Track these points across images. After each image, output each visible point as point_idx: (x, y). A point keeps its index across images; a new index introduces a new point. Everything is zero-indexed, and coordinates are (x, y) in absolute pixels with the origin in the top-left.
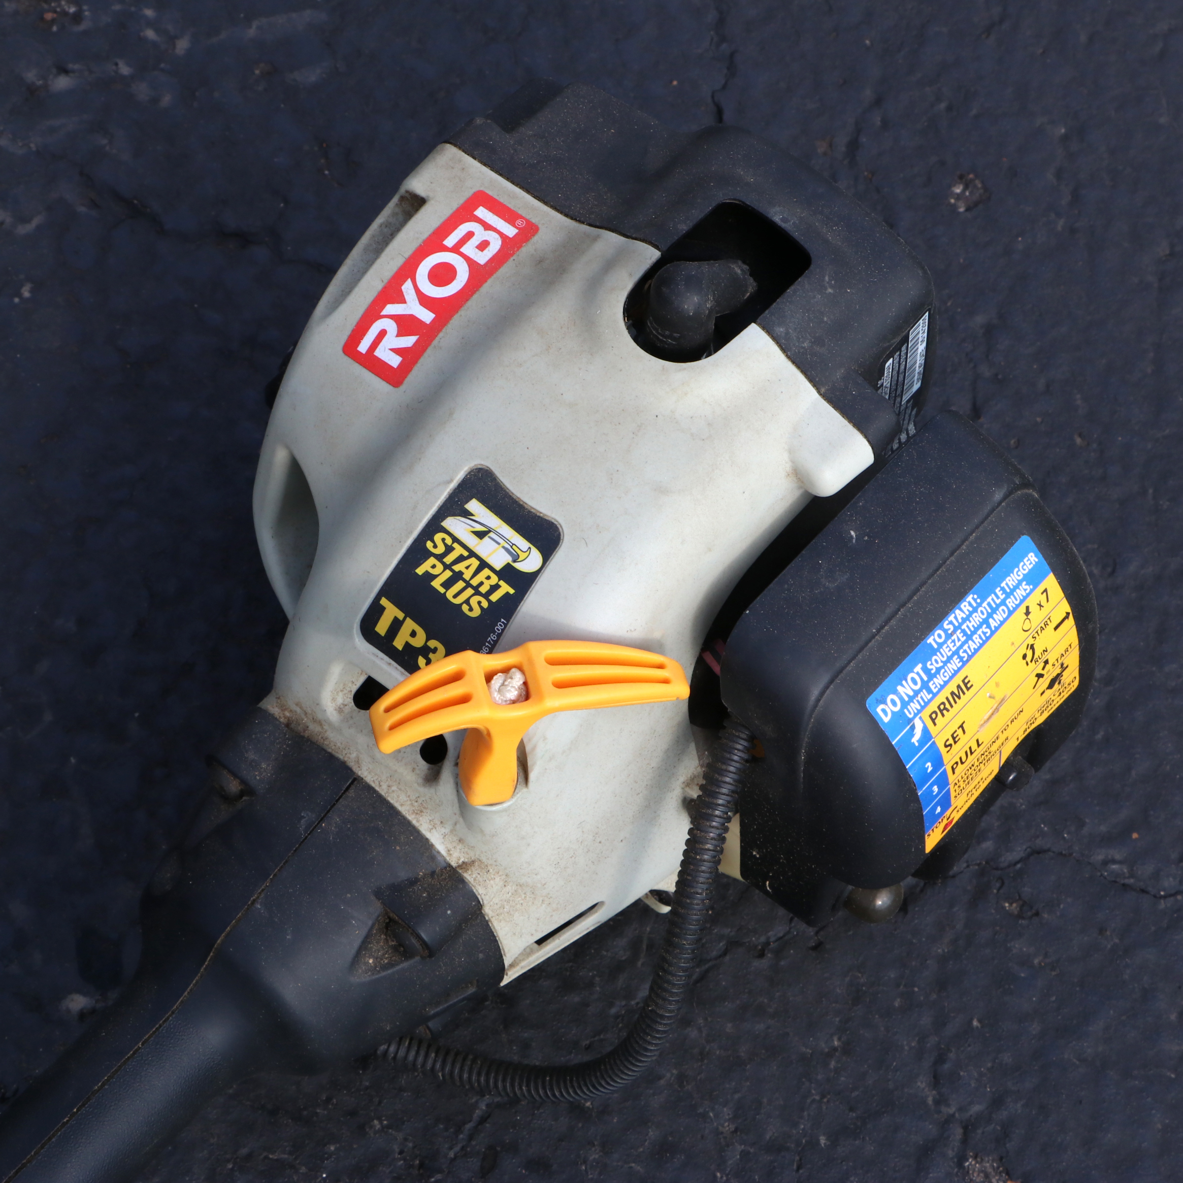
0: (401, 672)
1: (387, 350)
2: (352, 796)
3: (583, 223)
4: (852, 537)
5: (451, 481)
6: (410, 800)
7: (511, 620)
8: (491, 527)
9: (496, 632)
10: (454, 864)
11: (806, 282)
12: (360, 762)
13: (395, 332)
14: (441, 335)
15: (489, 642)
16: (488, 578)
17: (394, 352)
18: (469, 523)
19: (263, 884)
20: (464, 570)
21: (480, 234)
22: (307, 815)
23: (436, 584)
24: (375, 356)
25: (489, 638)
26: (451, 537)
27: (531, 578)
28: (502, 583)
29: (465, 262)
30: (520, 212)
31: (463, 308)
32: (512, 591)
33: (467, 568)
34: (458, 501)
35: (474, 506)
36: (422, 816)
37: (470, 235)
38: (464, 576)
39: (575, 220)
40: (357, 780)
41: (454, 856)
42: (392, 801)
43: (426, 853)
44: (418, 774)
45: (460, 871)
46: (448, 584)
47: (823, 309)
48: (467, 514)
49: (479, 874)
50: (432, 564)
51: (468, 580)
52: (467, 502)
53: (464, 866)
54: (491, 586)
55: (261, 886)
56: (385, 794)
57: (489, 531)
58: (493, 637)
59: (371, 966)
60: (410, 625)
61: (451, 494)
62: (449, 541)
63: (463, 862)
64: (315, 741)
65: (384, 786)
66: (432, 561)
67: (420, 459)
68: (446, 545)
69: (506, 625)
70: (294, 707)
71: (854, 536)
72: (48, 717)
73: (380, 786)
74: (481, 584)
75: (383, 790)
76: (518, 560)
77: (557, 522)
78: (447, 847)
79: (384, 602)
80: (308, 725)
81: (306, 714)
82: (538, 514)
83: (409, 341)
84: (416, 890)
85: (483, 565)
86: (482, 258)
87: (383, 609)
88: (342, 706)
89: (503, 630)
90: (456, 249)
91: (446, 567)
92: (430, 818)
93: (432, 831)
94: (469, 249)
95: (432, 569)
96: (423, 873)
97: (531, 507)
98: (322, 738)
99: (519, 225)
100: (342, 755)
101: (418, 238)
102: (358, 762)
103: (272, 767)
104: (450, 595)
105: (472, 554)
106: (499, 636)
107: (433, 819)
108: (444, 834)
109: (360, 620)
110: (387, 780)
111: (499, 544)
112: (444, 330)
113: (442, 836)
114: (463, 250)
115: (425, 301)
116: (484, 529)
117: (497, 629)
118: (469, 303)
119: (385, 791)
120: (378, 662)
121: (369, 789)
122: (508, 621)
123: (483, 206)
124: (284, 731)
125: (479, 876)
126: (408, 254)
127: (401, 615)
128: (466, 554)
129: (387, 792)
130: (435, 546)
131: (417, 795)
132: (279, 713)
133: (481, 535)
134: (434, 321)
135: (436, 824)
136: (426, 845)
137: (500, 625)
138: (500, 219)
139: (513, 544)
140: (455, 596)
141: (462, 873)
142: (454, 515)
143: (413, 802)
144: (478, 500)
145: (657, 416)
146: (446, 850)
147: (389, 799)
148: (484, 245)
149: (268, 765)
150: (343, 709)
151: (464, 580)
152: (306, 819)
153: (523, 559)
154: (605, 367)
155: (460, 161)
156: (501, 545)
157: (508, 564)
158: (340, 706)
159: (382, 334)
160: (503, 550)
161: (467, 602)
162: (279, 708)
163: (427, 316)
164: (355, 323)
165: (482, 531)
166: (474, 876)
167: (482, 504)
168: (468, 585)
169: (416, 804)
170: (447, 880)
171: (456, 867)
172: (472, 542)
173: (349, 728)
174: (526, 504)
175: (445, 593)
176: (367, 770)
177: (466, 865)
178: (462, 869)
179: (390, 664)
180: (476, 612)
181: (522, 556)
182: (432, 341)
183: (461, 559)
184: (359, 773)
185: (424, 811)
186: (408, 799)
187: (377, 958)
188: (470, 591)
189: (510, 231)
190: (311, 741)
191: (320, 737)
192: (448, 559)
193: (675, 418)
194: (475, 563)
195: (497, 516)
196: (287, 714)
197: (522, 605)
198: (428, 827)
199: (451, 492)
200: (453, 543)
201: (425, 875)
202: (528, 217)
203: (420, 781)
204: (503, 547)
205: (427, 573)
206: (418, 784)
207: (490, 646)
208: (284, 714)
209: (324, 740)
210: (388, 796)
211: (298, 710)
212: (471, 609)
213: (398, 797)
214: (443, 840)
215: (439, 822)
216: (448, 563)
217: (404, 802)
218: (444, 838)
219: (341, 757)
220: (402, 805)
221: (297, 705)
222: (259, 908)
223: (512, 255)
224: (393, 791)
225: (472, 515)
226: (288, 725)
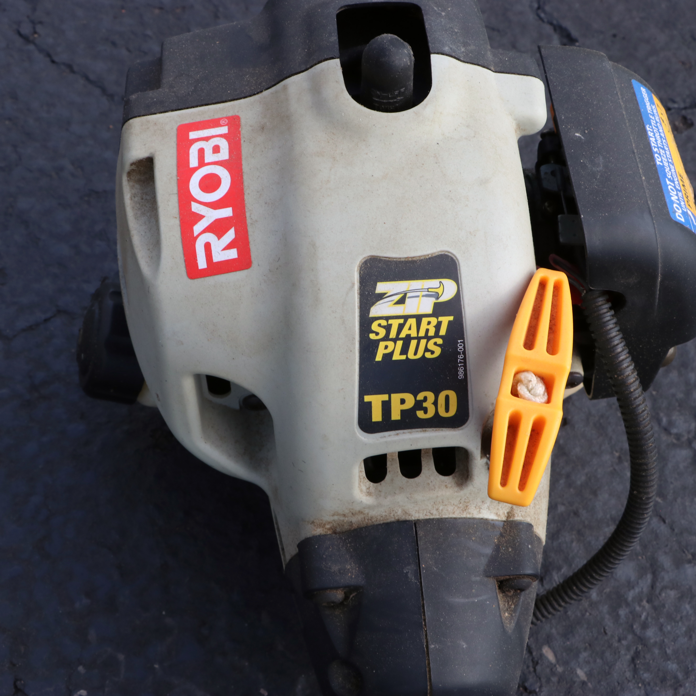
0: (409, 432)
1: (220, 252)
2: (423, 535)
3: (261, 92)
4: (579, 137)
5: (353, 284)
6: (456, 506)
7: (465, 336)
8: (405, 290)
9: (460, 352)
10: (504, 519)
11: (429, 16)
12: (407, 512)
13: (216, 238)
14: (248, 214)
15: (460, 362)
16: (429, 323)
17: (227, 249)
18: (388, 301)
19: (423, 632)
20: (409, 332)
21: (208, 146)
22: (408, 569)
23: (397, 357)
24: (216, 262)
25: (459, 360)
26: (383, 319)
27: (457, 299)
28: (440, 319)
29: (216, 166)
30: (216, 117)
31: (245, 189)
32: (451, 318)
33: (410, 329)
34: (369, 293)
35: (381, 287)
36: (469, 509)
37: (201, 152)
38: (412, 336)
39: (255, 94)
40: (416, 523)
41: (501, 514)
42: (447, 517)
43: (488, 527)
44: (451, 487)
45: (511, 519)
46: (404, 351)
47: (450, 26)
48: (381, 296)
49: (521, 511)
50: (384, 347)
51: (416, 336)
52: (375, 289)
53: (510, 515)
54: (435, 327)
55: (423, 634)
56: (439, 516)
57: (406, 294)
58: (461, 357)
59: (510, 617)
60: (396, 398)
61: (360, 292)
62: (384, 323)
63: (508, 513)
64: (366, 525)
65: (434, 512)
66: (382, 345)
67: (319, 290)
68: (384, 327)
69: (464, 342)
70: (331, 519)
71: (580, 135)
72: (121, 657)
73: (432, 514)
74: (427, 331)
75: (436, 515)
76: (440, 295)
77: (443, 251)
78: (494, 513)
79: (367, 398)
80: (350, 520)
81: (344, 515)
82: (427, 257)
83: (230, 235)
84: (503, 552)
85: (419, 318)
86: (224, 155)
87: (370, 403)
88: (368, 491)
89: (464, 347)
90: (202, 163)
91: (395, 340)
92: (475, 505)
93: (481, 512)
94: (209, 157)
95: (386, 350)
96: (496, 539)
97: (419, 257)
98: (368, 520)
99: (224, 123)
100: (392, 518)
101: (172, 178)
102: (406, 513)
103: (353, 563)
104: (411, 355)
105: (406, 318)
106: (464, 353)
107: (477, 504)
108: (488, 507)
109: (357, 424)
110: (433, 507)
111: (418, 296)
112: (247, 210)
113: (488, 509)
114: (207, 161)
115: (215, 205)
116: (400, 296)
117: (460, 349)
118: (246, 184)
119: (437, 514)
120: (389, 439)
121: (428, 521)
122: (463, 338)
123: (191, 131)
124: (338, 537)
125: (522, 513)
126: (175, 190)
127: (385, 397)
128: (401, 321)
129: (439, 514)
130: (377, 334)
131: (459, 499)
132: (323, 530)
133: (402, 301)
134: (233, 211)
135: (480, 506)
136: (485, 522)
137: (460, 345)
138: (209, 130)
139: (428, 289)
140: (415, 353)
141: (514, 519)
142: (373, 304)
143: (458, 505)
144: (381, 281)
145: (438, 144)
146: (495, 515)
147: (444, 516)
148: (216, 149)
149: (350, 564)
150: (370, 491)
151: (414, 338)
152: (410, 571)
153: (442, 292)
154: (381, 140)
155: (148, 122)
156: (421, 296)
157: (435, 304)
158: (367, 491)
159: (208, 247)
160: (425, 298)
161: (426, 350)
162: (319, 528)
163: (227, 212)
164: (182, 256)
165: (400, 298)
166: (520, 515)
167: (386, 281)
168: (419, 339)
169: (461, 505)
170: (512, 531)
171: (507, 520)
172: (400, 310)
173: (386, 498)
174: (414, 257)
175: (407, 357)
176: (416, 512)
177: (511, 513)
178: (511, 517)
179: (397, 434)
180: (438, 351)
181: (440, 291)
182: (245, 223)
183: (401, 327)
184: (413, 518)
185: (468, 504)
186: (454, 506)
187: (507, 610)
188: (423, 342)
189: (224, 130)
190: (364, 527)
191: (366, 521)
192: (393, 334)
193: (448, 137)
194: (412, 322)
195: (403, 280)
196: (328, 526)
197: (465, 321)
198: (477, 511)
199: (359, 292)
200: (387, 322)
201: (498, 539)
202: (225, 116)
203: (456, 489)
204: (423, 296)
205: (385, 356)
206: (456, 492)
207: (463, 364)
208: (326, 529)
209: (371, 520)
210: (442, 516)
211: (336, 518)
212: (433, 352)
213: (447, 510)
214: (490, 511)
215: (481, 503)
216: (394, 337)
217: (453, 510)
218: (489, 510)
219: (393, 520)
220: (454, 513)
221: (333, 515)
222: (434, 647)
223: (240, 140)
224: (442, 510)
225: (385, 294)
226: (335, 532)
